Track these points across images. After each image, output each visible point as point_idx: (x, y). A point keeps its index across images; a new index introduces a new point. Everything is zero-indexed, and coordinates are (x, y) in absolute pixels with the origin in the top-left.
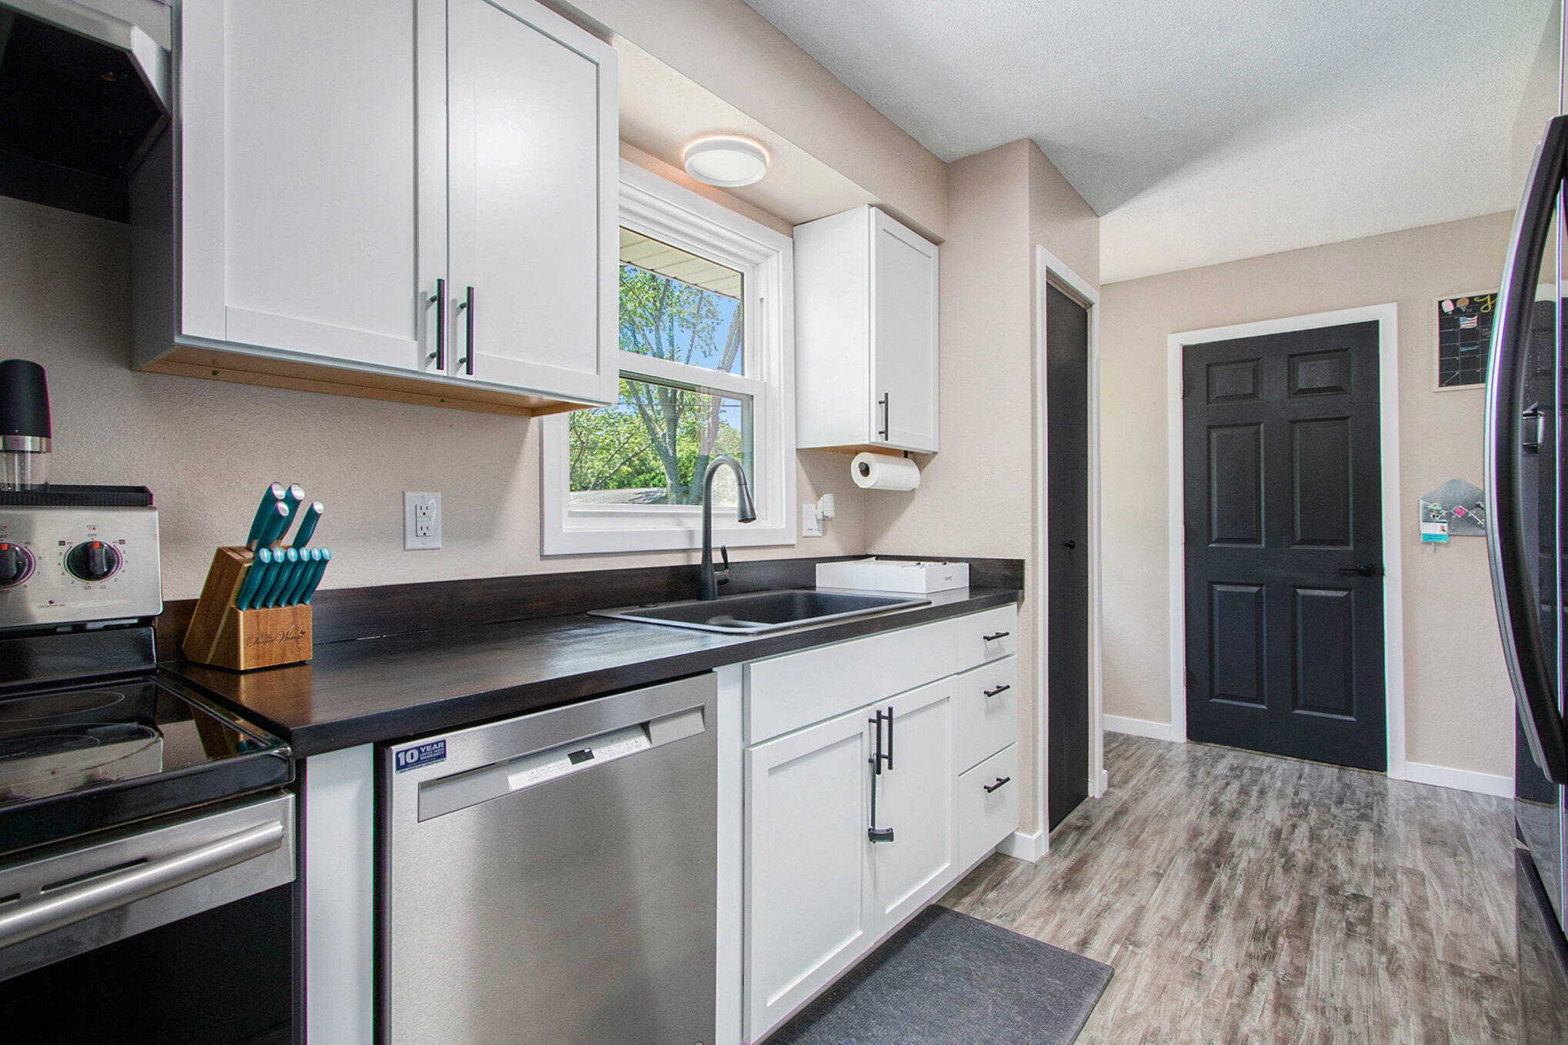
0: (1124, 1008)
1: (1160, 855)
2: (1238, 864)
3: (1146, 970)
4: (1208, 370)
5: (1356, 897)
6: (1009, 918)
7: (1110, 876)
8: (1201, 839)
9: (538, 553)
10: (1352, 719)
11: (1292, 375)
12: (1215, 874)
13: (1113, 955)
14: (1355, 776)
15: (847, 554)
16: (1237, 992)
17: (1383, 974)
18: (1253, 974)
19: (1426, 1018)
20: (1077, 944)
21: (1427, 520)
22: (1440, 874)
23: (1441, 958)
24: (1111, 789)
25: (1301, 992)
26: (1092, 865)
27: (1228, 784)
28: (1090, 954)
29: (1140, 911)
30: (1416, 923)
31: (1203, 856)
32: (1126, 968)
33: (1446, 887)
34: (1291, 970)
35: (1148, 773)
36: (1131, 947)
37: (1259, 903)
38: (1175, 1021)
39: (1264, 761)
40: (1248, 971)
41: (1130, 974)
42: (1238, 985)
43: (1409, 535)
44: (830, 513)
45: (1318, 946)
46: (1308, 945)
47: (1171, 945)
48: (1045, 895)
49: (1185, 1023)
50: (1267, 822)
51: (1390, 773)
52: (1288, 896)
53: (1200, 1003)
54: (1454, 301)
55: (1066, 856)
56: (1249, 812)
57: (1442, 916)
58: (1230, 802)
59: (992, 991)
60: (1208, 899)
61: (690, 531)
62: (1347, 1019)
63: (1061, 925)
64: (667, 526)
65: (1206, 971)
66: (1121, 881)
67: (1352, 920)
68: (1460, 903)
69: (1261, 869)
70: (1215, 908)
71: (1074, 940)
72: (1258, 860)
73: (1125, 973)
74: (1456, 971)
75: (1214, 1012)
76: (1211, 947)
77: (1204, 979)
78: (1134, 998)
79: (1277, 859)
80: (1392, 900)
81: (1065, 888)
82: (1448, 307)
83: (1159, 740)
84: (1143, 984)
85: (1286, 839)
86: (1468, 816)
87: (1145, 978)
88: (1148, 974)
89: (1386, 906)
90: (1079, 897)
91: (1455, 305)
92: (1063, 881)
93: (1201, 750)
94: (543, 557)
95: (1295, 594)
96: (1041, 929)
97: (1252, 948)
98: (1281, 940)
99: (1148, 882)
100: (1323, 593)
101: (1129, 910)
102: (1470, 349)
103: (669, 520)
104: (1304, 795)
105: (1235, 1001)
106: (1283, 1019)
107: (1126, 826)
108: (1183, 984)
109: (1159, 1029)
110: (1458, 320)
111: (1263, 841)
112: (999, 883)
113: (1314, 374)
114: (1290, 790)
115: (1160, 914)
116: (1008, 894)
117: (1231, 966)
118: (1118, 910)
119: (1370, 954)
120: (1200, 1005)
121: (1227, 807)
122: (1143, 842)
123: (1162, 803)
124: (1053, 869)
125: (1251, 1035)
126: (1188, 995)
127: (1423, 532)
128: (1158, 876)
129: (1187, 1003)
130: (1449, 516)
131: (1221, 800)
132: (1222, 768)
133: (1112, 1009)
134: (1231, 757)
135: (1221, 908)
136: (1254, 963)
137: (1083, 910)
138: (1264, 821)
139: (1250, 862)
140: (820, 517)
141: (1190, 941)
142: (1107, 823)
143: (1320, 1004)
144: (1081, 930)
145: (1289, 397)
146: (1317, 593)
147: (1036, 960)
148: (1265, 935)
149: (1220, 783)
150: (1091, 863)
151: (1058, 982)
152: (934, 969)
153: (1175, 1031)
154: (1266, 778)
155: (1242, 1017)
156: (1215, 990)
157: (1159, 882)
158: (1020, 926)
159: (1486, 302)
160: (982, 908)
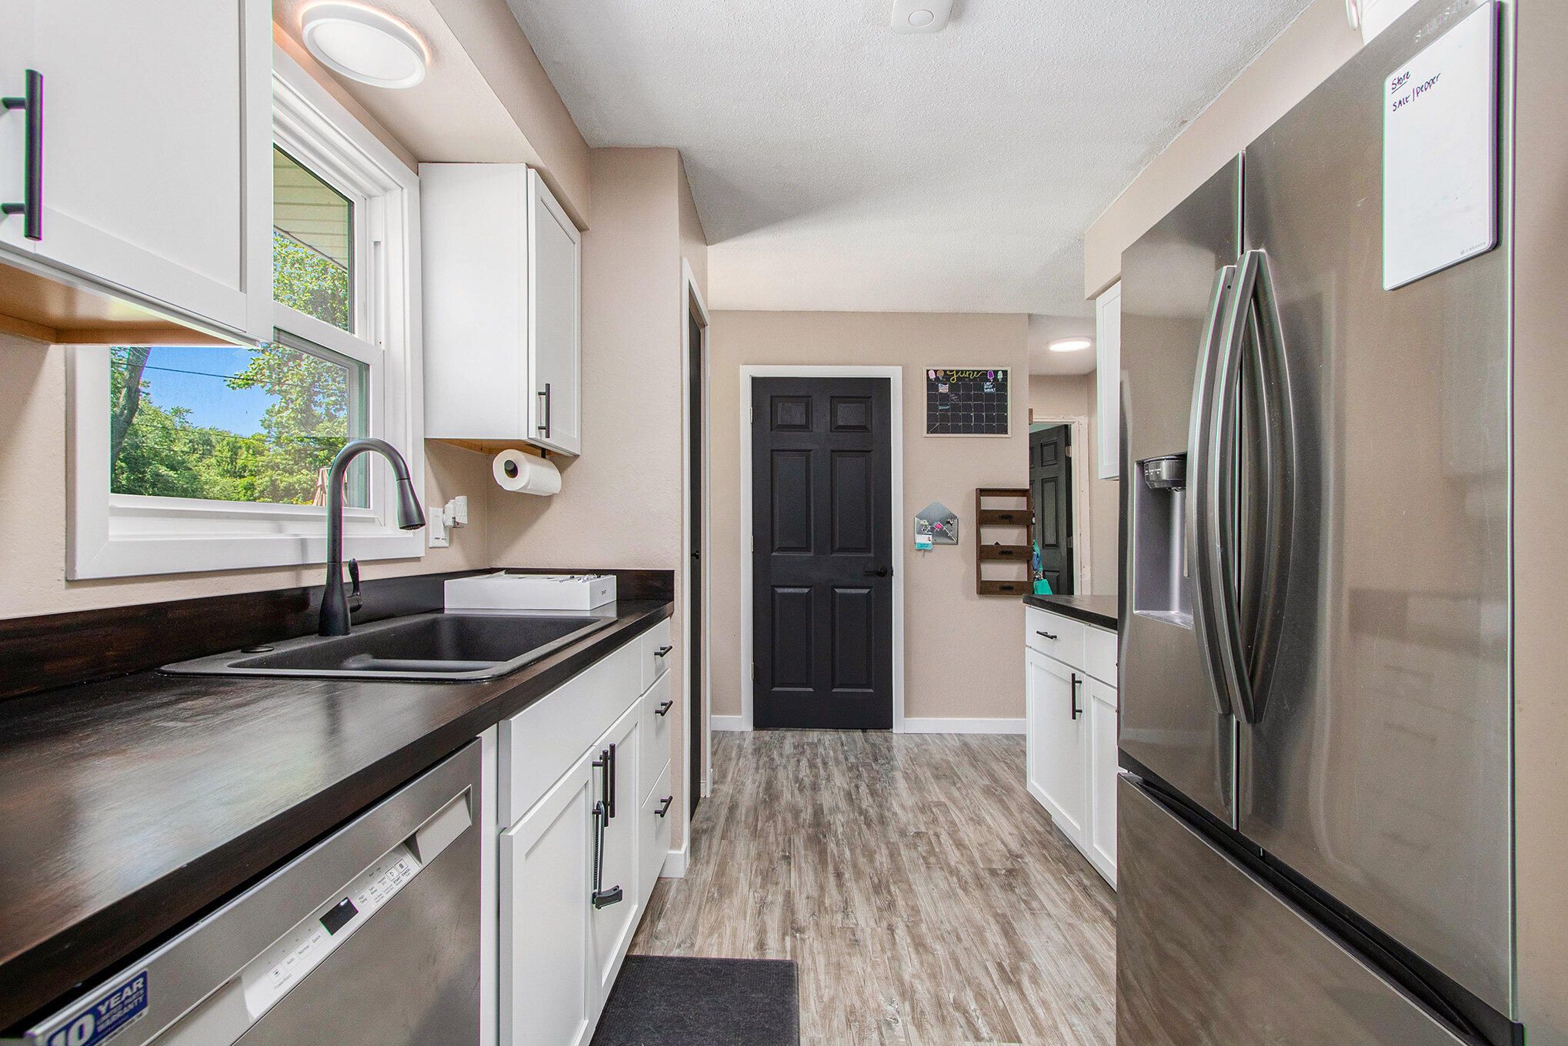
1: (780, 839)
2: (836, 831)
4: (771, 400)
5: (918, 834)
6: (688, 945)
7: (751, 871)
8: (803, 815)
9: (62, 576)
10: (871, 690)
11: (833, 412)
12: (825, 844)
13: (788, 948)
14: (874, 736)
15: (472, 569)
16: (887, 946)
17: (960, 892)
18: (889, 925)
19: (996, 915)
20: (756, 948)
21: (920, 533)
22: (953, 801)
23: (982, 867)
24: (715, 786)
25: (923, 926)
26: (733, 865)
27: (799, 761)
28: (772, 955)
29: (788, 895)
30: (959, 845)
31: (810, 831)
32: (803, 957)
33: (961, 810)
34: (909, 911)
35: (737, 764)
36: (798, 935)
37: (865, 860)
38: (860, 992)
39: (813, 735)
40: (885, 924)
41: (809, 962)
42: (885, 936)
43: (909, 545)
44: (463, 519)
45: (915, 883)
46: (910, 885)
47: (825, 921)
48: (708, 907)
49: (868, 991)
50: (839, 788)
51: (895, 730)
52: (879, 847)
53: (869, 968)
54: (936, 371)
55: (708, 862)
56: (824, 782)
57: (969, 834)
58: (807, 776)
59: (711, 1030)
60: (831, 868)
61: (302, 539)
62: (959, 939)
63: (734, 935)
64: (262, 532)
65: (859, 935)
66: (761, 874)
67: (924, 854)
68: (972, 819)
69: (853, 830)
70: (839, 875)
71: (752, 945)
72: (848, 823)
73: (804, 962)
74: (993, 872)
76: (852, 912)
77: (861, 944)
79: (858, 818)
80: (938, 830)
81: (721, 895)
82: (932, 376)
83: (732, 732)
84: (823, 967)
85: (857, 799)
86: (948, 752)
87: (821, 960)
89: (937, 836)
90: (736, 901)
91: (936, 374)
92: (717, 888)
93: (766, 735)
94: (72, 582)
95: (834, 593)
96: (720, 944)
97: (878, 902)
98: (892, 888)
99: (781, 868)
100: (853, 591)
101: (780, 899)
102: (944, 408)
103: (266, 525)
104: (852, 759)
105: (889, 954)
106: (924, 957)
107: (743, 819)
108: (849, 954)
109: (853, 1006)
110: (937, 385)
111: (843, 805)
112: (662, 910)
113: (847, 414)
114: (841, 757)
115: (804, 896)
116: (675, 919)
117: (872, 924)
118: (772, 903)
119: (946, 878)
120: (869, 969)
121: (807, 781)
122: (762, 829)
123: (761, 790)
124: (702, 880)
125: (913, 980)
126: (857, 963)
127: (917, 541)
128: (787, 858)
129: (861, 972)
130: (932, 530)
131: (801, 776)
132: (788, 748)
133: (812, 1003)
134: (790, 738)
135: (843, 874)
136: (885, 914)
137: (745, 913)
138: (836, 787)
139: (843, 826)
140: (450, 523)
141: (836, 912)
142: (727, 819)
143: (939, 933)
144: (753, 934)
145: (831, 431)
146: (849, 591)
147: (733, 980)
148: (881, 887)
149: (793, 761)
150: (730, 863)
151: (761, 995)
152: (645, 1030)
153: (864, 1002)
154: (821, 750)
156: (873, 951)
157: (790, 864)
158: (701, 949)
159: (953, 375)
160: (658, 943)
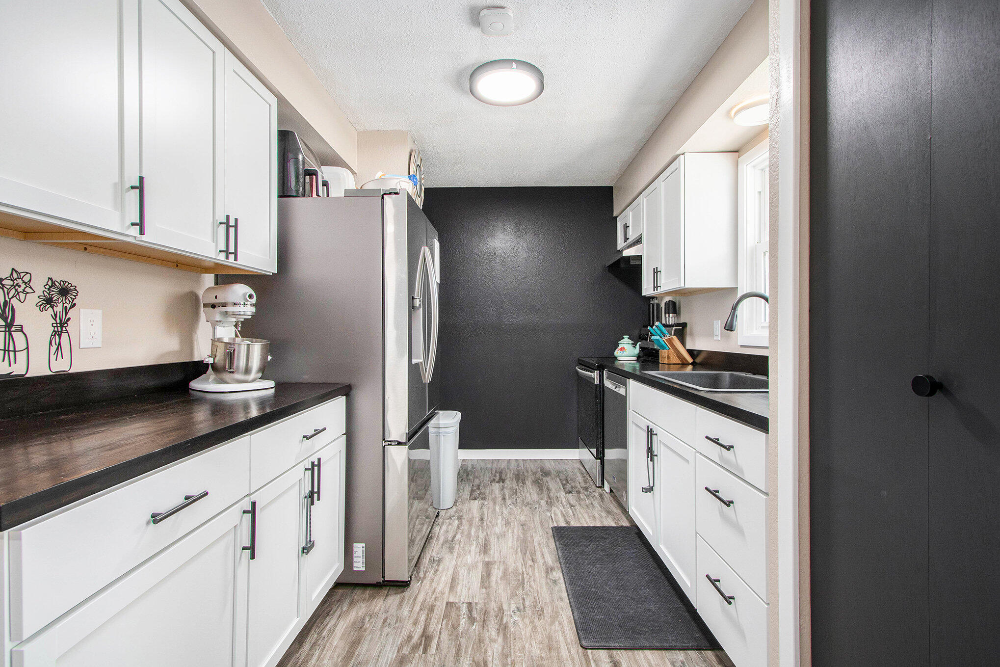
0: (560, 624)
3: (567, 659)
75: (519, 645)
78: (560, 633)
88: (565, 657)
155: (503, 649)
